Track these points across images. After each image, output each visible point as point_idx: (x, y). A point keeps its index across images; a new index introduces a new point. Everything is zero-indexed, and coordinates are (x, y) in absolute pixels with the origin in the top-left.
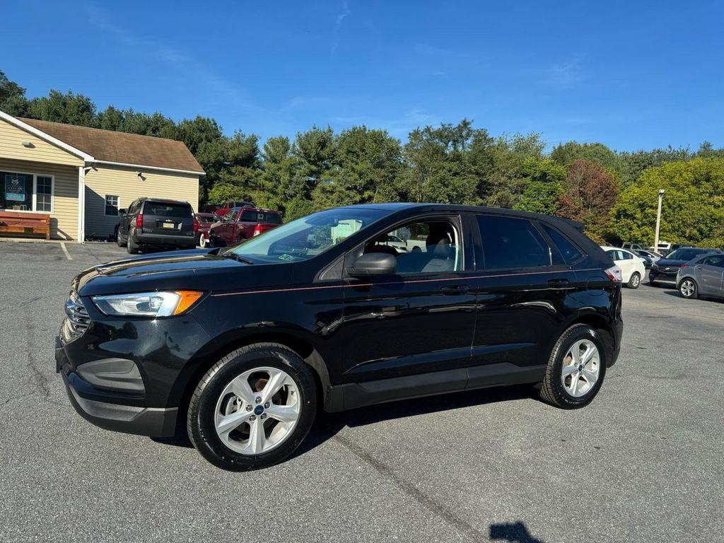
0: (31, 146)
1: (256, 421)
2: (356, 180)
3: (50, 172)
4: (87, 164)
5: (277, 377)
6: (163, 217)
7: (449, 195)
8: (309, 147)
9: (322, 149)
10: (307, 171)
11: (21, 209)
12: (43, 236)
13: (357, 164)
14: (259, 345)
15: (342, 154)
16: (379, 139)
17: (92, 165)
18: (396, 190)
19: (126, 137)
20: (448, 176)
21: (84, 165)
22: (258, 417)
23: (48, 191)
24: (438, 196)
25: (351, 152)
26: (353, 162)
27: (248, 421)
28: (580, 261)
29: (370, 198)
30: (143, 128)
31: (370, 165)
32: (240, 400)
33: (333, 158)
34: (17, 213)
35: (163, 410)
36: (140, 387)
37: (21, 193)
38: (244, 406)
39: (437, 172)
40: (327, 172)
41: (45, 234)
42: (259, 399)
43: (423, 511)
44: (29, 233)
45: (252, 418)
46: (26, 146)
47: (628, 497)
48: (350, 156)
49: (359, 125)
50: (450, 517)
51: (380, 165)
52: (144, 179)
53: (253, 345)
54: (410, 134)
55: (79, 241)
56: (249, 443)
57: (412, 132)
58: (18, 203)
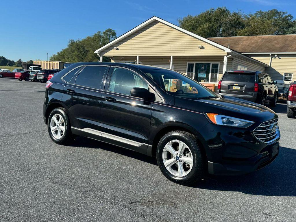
0: (202, 48)
3: (218, 61)
4: (228, 54)
11: (204, 82)
21: (226, 55)
23: (217, 72)
37: (204, 73)
46: (201, 48)
58: (203, 79)
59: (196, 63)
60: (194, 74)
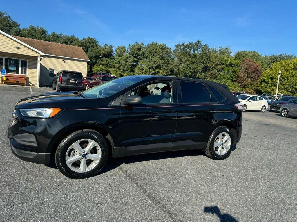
0: (18, 48)
1: (83, 160)
2: (153, 64)
3: (27, 59)
4: (41, 56)
5: (92, 143)
6: (70, 78)
7: (191, 72)
8: (134, 50)
9: (139, 51)
10: (133, 60)
11: (15, 73)
12: (23, 84)
13: (153, 58)
14: (84, 130)
15: (147, 53)
16: (162, 47)
17: (43, 56)
18: (169, 69)
19: (58, 45)
20: (191, 64)
21: (39, 56)
22: (84, 158)
23: (26, 66)
24: (186, 72)
25: (151, 53)
26: (151, 57)
27: (80, 160)
28: (224, 100)
29: (158, 72)
30: (66, 41)
31: (158, 58)
32: (76, 152)
33: (143, 55)
34: (13, 75)
35: (45, 154)
36: (36, 145)
37: (14, 67)
38: (78, 154)
39: (186, 62)
40: (141, 61)
41: (24, 84)
42: (84, 151)
43: (144, 197)
44: (18, 83)
45: (81, 159)
46: (16, 48)
47: (229, 195)
48: (150, 54)
49: (154, 42)
50: (154, 200)
51: (162, 58)
52: (65, 62)
53: (82, 130)
54: (175, 46)
55: (37, 87)
56: (80, 168)
57: (176, 45)
58: (13, 71)
59: (5, 58)
60: (4, 67)
